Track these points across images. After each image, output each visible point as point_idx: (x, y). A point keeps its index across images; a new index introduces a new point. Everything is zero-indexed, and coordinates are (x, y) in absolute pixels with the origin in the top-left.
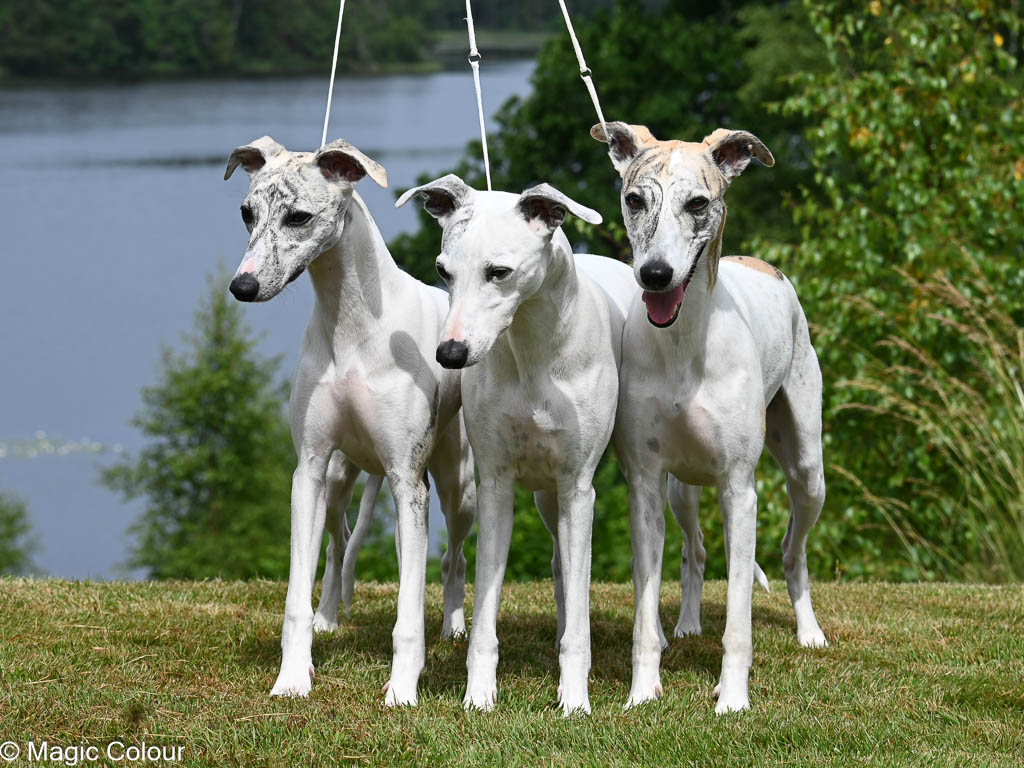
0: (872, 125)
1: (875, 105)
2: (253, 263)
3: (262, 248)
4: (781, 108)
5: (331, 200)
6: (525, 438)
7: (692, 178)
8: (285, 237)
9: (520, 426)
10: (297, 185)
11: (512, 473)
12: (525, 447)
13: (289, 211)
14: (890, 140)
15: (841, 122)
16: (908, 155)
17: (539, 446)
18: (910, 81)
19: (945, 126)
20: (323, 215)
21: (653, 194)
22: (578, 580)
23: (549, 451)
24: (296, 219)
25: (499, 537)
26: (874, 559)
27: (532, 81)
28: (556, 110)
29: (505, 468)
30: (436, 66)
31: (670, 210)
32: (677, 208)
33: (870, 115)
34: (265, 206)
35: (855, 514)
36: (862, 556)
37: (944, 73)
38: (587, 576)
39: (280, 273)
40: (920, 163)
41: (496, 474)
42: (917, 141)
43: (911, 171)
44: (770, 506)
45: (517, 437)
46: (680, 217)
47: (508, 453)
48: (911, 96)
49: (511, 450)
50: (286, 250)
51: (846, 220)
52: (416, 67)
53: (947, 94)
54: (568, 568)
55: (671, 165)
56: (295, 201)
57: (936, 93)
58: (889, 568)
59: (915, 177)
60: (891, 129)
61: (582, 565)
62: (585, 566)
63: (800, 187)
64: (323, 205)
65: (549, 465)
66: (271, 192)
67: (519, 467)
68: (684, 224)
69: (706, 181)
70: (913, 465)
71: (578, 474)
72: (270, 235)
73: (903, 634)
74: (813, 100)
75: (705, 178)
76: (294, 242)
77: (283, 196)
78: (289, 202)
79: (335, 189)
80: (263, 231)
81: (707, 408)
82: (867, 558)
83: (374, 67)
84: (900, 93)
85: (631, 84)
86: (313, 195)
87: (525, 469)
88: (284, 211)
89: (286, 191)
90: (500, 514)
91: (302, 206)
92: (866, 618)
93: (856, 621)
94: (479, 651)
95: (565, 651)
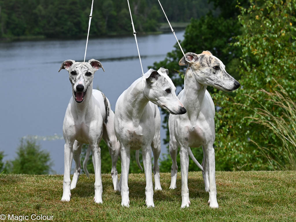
0: (258, 48)
1: (258, 43)
4: (233, 44)
8: (86, 78)
9: (131, 133)
11: (129, 146)
13: (87, 72)
14: (262, 52)
15: (249, 48)
16: (267, 56)
17: (136, 139)
18: (267, 36)
19: (277, 48)
20: (92, 75)
23: (139, 140)
24: (88, 74)
26: (260, 163)
27: (184, 36)
28: (190, 44)
29: (127, 144)
30: (161, 32)
33: (257, 45)
34: (80, 71)
35: (256, 151)
36: (257, 163)
37: (276, 33)
40: (271, 58)
42: (270, 52)
43: (268, 60)
44: (232, 150)
45: (130, 136)
47: (128, 140)
48: (267, 40)
50: (86, 82)
51: (251, 74)
52: (155, 33)
53: (277, 39)
56: (88, 70)
57: (275, 39)
58: (265, 166)
59: (270, 61)
60: (263, 49)
63: (239, 65)
64: (93, 73)
65: (139, 143)
66: (81, 67)
67: (131, 144)
70: (271, 138)
71: (147, 145)
72: (83, 77)
73: (243, 185)
74: (241, 42)
77: (85, 68)
79: (94, 70)
81: (201, 128)
82: (259, 163)
83: (144, 33)
84: (265, 39)
85: (211, 36)
87: (133, 145)
88: (86, 72)
91: (89, 71)
92: (235, 181)
93: (232, 181)
94: (124, 191)
95: (146, 191)
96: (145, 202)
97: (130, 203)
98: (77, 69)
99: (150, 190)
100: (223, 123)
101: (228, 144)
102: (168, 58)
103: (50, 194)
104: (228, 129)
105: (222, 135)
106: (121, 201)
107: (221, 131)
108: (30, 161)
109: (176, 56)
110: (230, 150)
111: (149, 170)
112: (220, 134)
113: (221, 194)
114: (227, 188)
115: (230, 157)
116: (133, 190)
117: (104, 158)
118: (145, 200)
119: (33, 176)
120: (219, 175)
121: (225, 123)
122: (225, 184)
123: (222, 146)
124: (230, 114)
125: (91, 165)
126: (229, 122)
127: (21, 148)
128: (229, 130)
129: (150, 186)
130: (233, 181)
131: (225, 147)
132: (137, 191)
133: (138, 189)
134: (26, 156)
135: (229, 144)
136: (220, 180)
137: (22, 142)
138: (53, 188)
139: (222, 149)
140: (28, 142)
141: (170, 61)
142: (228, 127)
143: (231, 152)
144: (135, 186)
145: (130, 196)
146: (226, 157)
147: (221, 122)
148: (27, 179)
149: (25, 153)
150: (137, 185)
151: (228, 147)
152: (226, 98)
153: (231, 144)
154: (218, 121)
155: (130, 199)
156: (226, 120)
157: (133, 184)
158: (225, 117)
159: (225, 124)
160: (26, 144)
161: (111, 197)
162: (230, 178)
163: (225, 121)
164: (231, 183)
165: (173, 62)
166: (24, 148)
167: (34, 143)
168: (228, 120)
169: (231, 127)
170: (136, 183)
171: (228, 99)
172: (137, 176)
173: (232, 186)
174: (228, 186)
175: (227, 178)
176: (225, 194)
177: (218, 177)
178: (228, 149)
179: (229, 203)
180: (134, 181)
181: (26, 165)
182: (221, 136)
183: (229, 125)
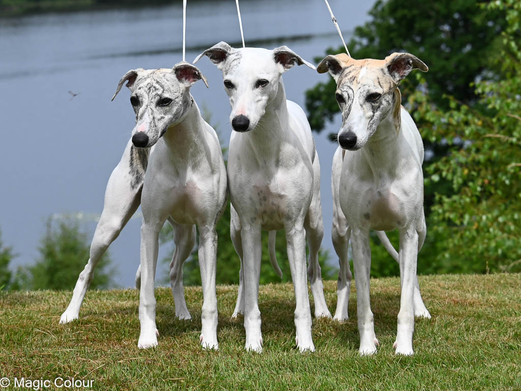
2: (143, 126)
3: (147, 118)
5: (181, 92)
6: (265, 199)
7: (371, 83)
8: (158, 113)
9: (261, 192)
10: (163, 83)
11: (260, 222)
12: (265, 205)
13: (161, 98)
17: (273, 204)
20: (177, 100)
21: (348, 94)
22: (301, 278)
23: (279, 207)
24: (163, 102)
25: (255, 257)
29: (255, 219)
31: (358, 102)
32: (362, 100)
34: (146, 95)
38: (305, 276)
39: (157, 132)
41: (251, 222)
45: (260, 199)
46: (364, 106)
47: (256, 209)
49: (258, 207)
50: (159, 120)
54: (294, 272)
55: (360, 77)
56: (163, 92)
61: (302, 271)
62: (304, 270)
64: (177, 94)
65: (279, 215)
66: (148, 87)
67: (262, 217)
68: (366, 109)
69: (380, 84)
71: (295, 221)
72: (150, 111)
75: (379, 82)
76: (163, 115)
77: (156, 89)
78: (160, 92)
79: (183, 86)
80: (146, 109)
86: (172, 89)
87: (266, 219)
88: (157, 98)
89: (157, 86)
90: (255, 244)
91: (167, 95)
92: (486, 293)
93: (480, 295)
94: (250, 319)
95: (297, 317)
96: (294, 341)
97: (265, 344)
98: (139, 91)
99: (305, 315)
100: (469, 175)
101: (481, 218)
102: (357, 39)
103: (98, 329)
104: (482, 186)
105: (468, 200)
106: (245, 341)
107: (465, 191)
108: (67, 266)
109: (374, 34)
110: (486, 230)
111: (301, 274)
112: (464, 197)
113: (457, 321)
114: (470, 308)
115: (485, 246)
116: (270, 318)
117: (223, 256)
118: (295, 336)
119: (65, 295)
120: (453, 283)
121: (474, 173)
122: (465, 300)
123: (468, 223)
124: (484, 154)
125: (195, 271)
126: (483, 173)
127: (48, 239)
128: (483, 189)
129: (305, 307)
130: (483, 294)
131: (474, 225)
132: (279, 319)
133: (282, 314)
134: (59, 256)
135: (484, 218)
136: (456, 292)
137: (49, 225)
138: (105, 318)
139: (469, 230)
140: (63, 227)
141: (361, 44)
142: (480, 182)
143: (487, 235)
144: (277, 309)
145: (265, 330)
146: (478, 247)
147: (466, 171)
148: (52, 299)
149: (57, 249)
150: (279, 308)
151: (482, 224)
152: (476, 120)
153: (487, 218)
154: (459, 170)
155: (263, 337)
156: (477, 168)
157: (273, 306)
158: (474, 161)
159: (473, 175)
160: (59, 231)
161: (224, 333)
162: (476, 288)
163: (474, 170)
164: (478, 298)
165: (368, 46)
166: (54, 239)
167: (76, 228)
168: (481, 167)
169: (486, 181)
170: (278, 303)
171: (480, 123)
172: (280, 289)
173: (481, 305)
174: (471, 305)
175: (470, 289)
176: (465, 322)
177: (451, 286)
178: (482, 229)
179: (472, 339)
180: (274, 298)
181: (60, 274)
182: (465, 203)
183: (483, 178)
